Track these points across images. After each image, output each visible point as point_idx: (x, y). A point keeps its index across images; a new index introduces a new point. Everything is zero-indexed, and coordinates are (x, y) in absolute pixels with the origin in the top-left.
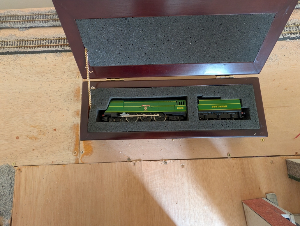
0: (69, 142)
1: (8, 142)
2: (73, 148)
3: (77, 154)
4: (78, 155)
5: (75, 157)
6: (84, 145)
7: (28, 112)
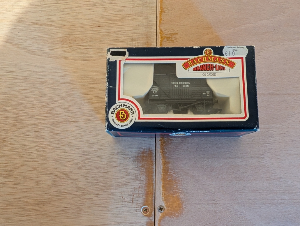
0: (133, 187)
1: (9, 180)
2: (141, 200)
3: (151, 212)
4: (153, 214)
5: (146, 219)
6: (165, 194)
7: (46, 121)
